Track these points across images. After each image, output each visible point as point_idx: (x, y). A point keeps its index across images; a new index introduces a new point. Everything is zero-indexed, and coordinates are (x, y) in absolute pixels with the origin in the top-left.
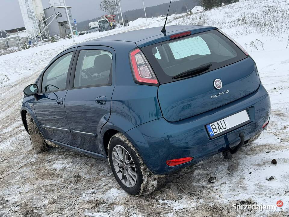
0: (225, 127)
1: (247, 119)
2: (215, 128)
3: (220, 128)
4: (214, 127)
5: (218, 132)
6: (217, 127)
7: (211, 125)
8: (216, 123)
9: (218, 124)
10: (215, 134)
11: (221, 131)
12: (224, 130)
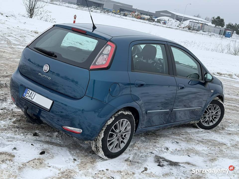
0: (32, 98)
1: (48, 107)
2: (28, 94)
3: (30, 96)
4: (28, 92)
5: (27, 97)
6: (29, 94)
7: (29, 90)
8: (31, 91)
9: (31, 93)
10: (25, 96)
11: (29, 98)
12: (30, 99)
